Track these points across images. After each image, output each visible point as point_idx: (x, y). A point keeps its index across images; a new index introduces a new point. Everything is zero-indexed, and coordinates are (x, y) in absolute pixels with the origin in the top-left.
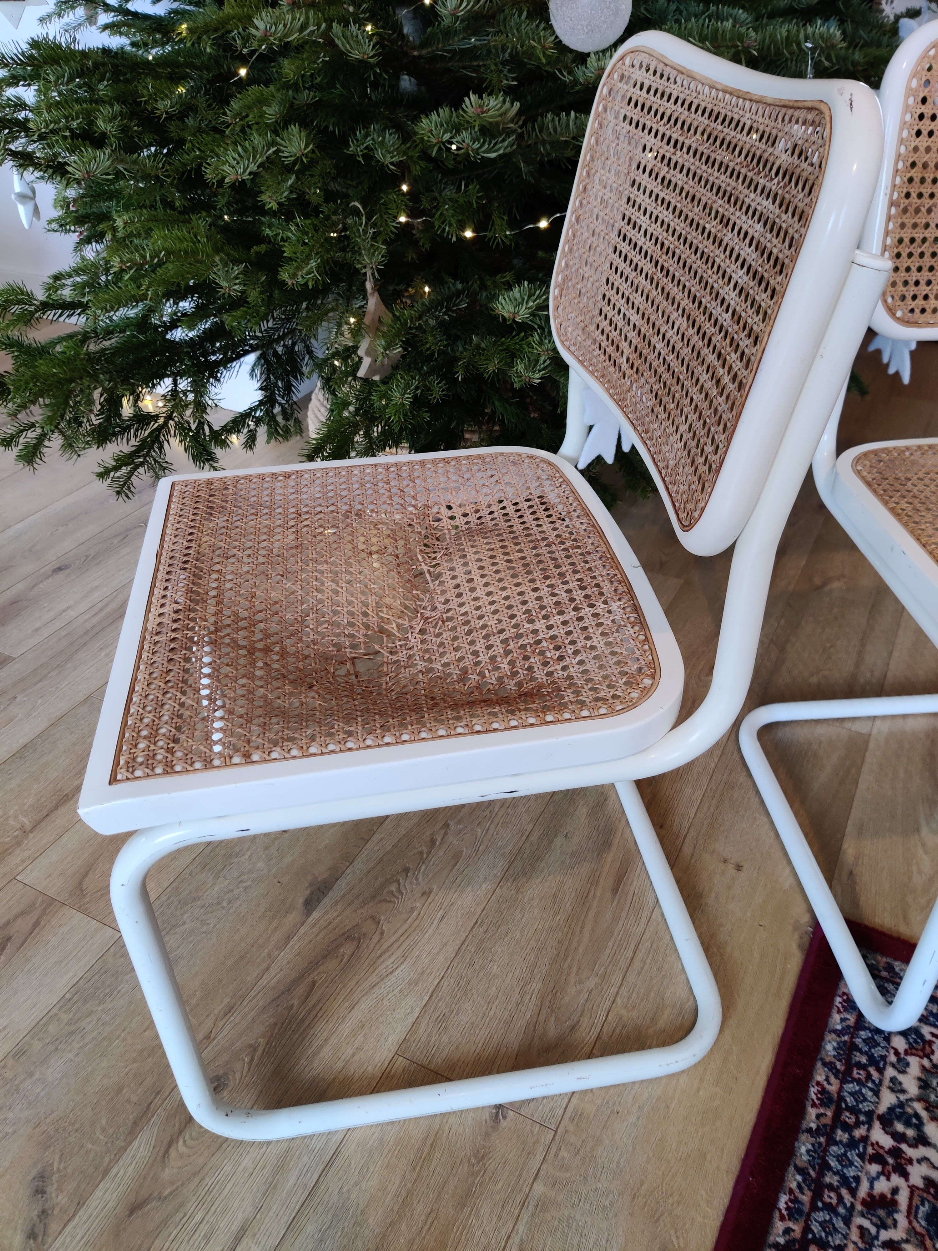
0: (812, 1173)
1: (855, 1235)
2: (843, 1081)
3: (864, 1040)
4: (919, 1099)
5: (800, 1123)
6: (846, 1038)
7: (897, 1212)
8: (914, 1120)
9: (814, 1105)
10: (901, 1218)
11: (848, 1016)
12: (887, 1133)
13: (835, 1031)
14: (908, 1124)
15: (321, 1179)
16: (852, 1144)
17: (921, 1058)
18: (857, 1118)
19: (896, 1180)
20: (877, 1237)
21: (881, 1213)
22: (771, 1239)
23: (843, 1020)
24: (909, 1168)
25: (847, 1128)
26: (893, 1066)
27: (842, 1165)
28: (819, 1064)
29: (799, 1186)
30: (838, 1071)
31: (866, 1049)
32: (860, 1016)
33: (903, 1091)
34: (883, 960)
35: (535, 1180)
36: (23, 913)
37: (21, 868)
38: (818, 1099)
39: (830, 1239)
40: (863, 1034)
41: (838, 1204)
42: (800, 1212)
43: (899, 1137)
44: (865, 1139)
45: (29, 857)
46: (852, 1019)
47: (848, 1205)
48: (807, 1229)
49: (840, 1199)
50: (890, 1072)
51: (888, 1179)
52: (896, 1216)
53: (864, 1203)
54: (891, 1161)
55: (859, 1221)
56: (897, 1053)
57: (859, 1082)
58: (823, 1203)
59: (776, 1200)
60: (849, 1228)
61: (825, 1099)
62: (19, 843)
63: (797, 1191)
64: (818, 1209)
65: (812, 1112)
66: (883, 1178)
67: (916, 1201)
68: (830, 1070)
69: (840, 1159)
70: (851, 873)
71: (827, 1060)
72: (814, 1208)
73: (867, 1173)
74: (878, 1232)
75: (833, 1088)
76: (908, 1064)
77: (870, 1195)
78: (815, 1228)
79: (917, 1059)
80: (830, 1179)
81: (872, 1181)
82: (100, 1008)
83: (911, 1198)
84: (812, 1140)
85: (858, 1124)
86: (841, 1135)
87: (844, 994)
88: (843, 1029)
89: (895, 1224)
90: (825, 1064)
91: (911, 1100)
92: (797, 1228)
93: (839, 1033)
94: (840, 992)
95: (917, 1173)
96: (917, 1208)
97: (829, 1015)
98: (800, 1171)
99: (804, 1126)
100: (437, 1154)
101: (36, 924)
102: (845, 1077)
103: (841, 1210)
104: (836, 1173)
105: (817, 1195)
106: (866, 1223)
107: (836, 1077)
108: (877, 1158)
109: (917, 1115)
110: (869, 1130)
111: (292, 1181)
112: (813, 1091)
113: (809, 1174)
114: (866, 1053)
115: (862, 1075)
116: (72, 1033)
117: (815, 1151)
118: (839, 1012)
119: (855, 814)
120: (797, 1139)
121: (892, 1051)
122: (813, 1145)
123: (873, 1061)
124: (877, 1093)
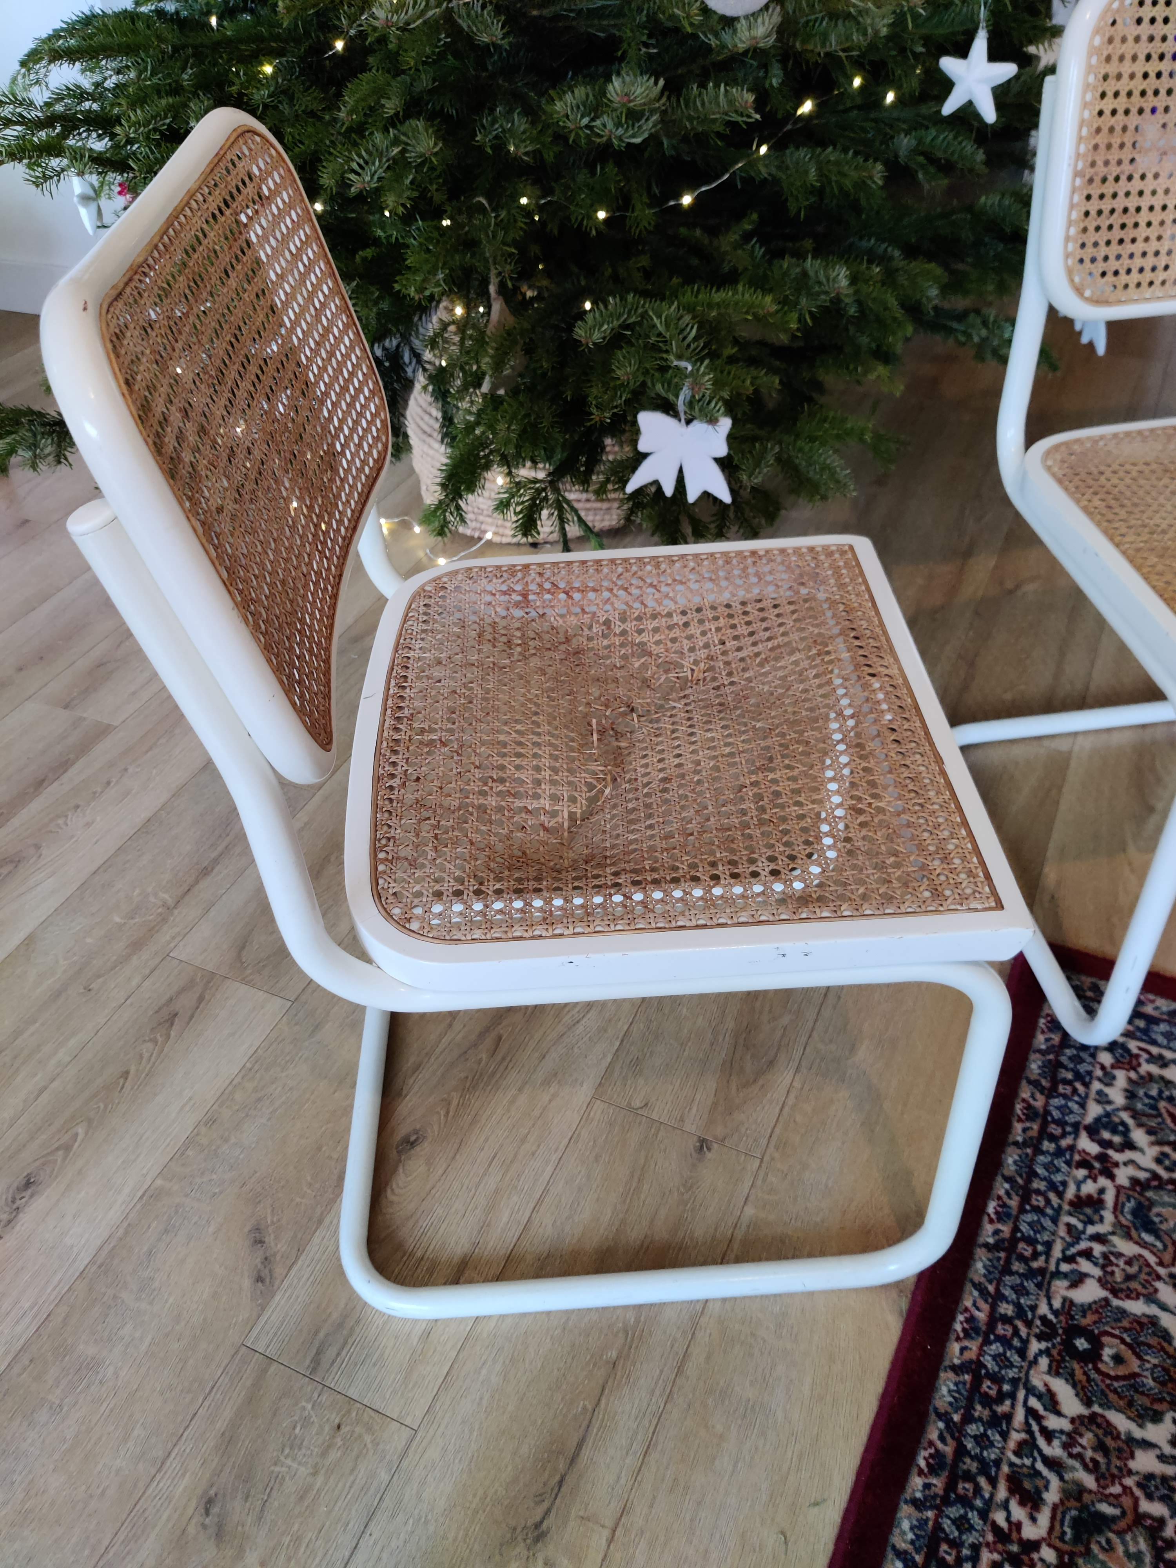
0: (1020, 1181)
1: (1062, 1231)
2: (1049, 1097)
3: (1070, 1058)
4: (1126, 1108)
5: (1007, 1137)
6: (1051, 1057)
7: (1103, 1209)
8: (1121, 1128)
9: (1020, 1120)
10: (1108, 1215)
11: (1053, 1036)
12: (1093, 1140)
13: (1039, 1051)
14: (1114, 1131)
15: (534, 1215)
16: (1059, 1152)
17: (1128, 1070)
18: (1064, 1130)
19: (1103, 1181)
20: (1084, 1232)
21: (1088, 1211)
22: (981, 1240)
23: (1047, 1040)
24: (1116, 1171)
25: (1053, 1138)
26: (1099, 1080)
27: (1050, 1173)
28: (1024, 1083)
29: (1008, 1193)
30: (1043, 1088)
31: (1071, 1066)
32: (1065, 1035)
33: (1109, 1102)
34: (1087, 980)
35: (745, 1203)
36: (182, 990)
37: (172, 945)
38: (1024, 1114)
39: (1038, 1236)
40: (1069, 1052)
41: (1045, 1207)
42: (1008, 1215)
43: (1106, 1144)
44: (1072, 1148)
45: (179, 933)
46: (1056, 1038)
47: (1056, 1206)
48: (1016, 1229)
49: (1048, 1201)
50: (1096, 1086)
51: (1095, 1181)
52: (1102, 1213)
53: (1071, 1203)
54: (1097, 1165)
55: (1066, 1219)
56: (1103, 1068)
57: (1065, 1096)
58: (1031, 1206)
59: (985, 1205)
60: (1056, 1225)
61: (1031, 1113)
62: (165, 920)
63: (1005, 1198)
64: (1026, 1212)
65: (1018, 1127)
66: (1089, 1181)
67: (1123, 1198)
68: (1036, 1087)
69: (1046, 1167)
70: (1053, 897)
71: (1033, 1077)
72: (1022, 1210)
73: (1074, 1178)
74: (1085, 1228)
75: (1039, 1103)
76: (1114, 1078)
77: (1078, 1197)
78: (1024, 1228)
79: (1124, 1072)
80: (1036, 1184)
81: (1079, 1184)
82: (284, 1074)
83: (1117, 1197)
84: (1019, 1151)
85: (1064, 1135)
86: (1047, 1145)
87: (1048, 1015)
88: (1048, 1048)
89: (1102, 1219)
90: (1030, 1082)
91: (1118, 1110)
92: (1006, 1229)
93: (1043, 1053)
94: (1044, 1014)
95: (1123, 1175)
96: (1123, 1205)
97: (1033, 1036)
98: (1008, 1179)
99: (1011, 1139)
100: (646, 1187)
101: (201, 999)
102: (1051, 1093)
103: (1049, 1211)
104: (1045, 1179)
105: (1025, 1198)
106: (1073, 1221)
107: (1042, 1093)
108: (1084, 1164)
109: (1123, 1123)
110: (1075, 1139)
111: (505, 1219)
112: (1019, 1108)
113: (1016, 1181)
114: (1072, 1070)
115: (1068, 1090)
116: (259, 1100)
117: (1022, 1161)
118: (1043, 1032)
119: (1057, 836)
120: (1003, 1152)
121: (1098, 1066)
122: (1020, 1156)
123: (1078, 1076)
124: (1083, 1105)
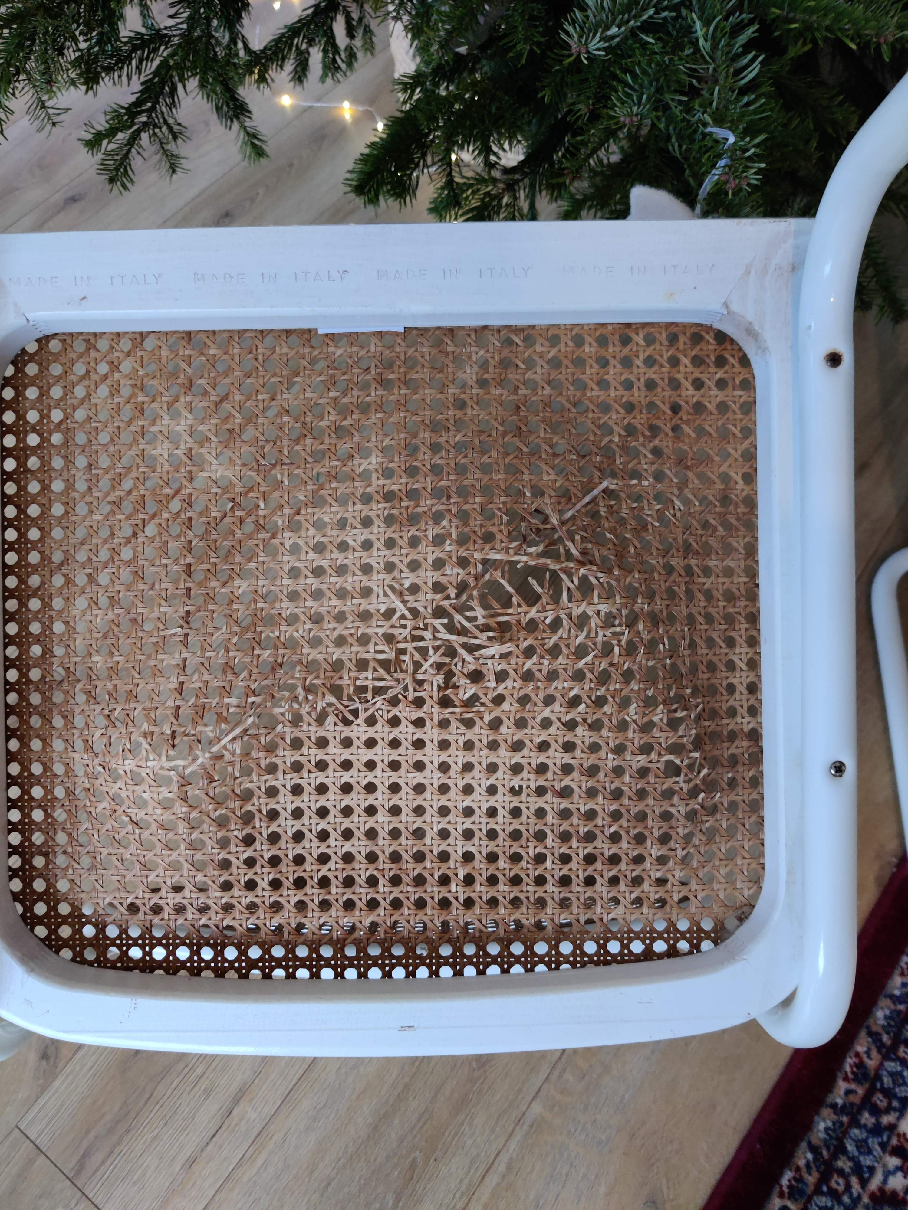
5: (826, 1095)
6: (902, 1007)
9: (846, 1079)
13: (892, 997)
16: (877, 1130)
18: (890, 1103)
25: (876, 1111)
27: (859, 1152)
28: (863, 1034)
29: (808, 1165)
30: (882, 1044)
38: (853, 1073)
41: (844, 1192)
42: (802, 1192)
44: (892, 1128)
47: (855, 1194)
49: (848, 1187)
53: (872, 1196)
57: (902, 1061)
58: (829, 1188)
59: (781, 1175)
61: (860, 1073)
63: (804, 1171)
64: (822, 1193)
65: (842, 1086)
68: (874, 1042)
69: (860, 1144)
71: (874, 1029)
72: (818, 1191)
73: (885, 1166)
75: (872, 1063)
77: (881, 1190)
80: (843, 1163)
81: (888, 1174)
84: (835, 1117)
85: (888, 1110)
86: (867, 1118)
88: (902, 995)
90: (870, 1034)
93: (895, 1000)
98: (813, 1149)
99: (830, 1099)
102: (888, 1053)
103: (846, 1199)
104: (852, 1159)
105: (824, 1178)
108: (899, 1151)
112: (849, 1061)
120: (817, 1113)
